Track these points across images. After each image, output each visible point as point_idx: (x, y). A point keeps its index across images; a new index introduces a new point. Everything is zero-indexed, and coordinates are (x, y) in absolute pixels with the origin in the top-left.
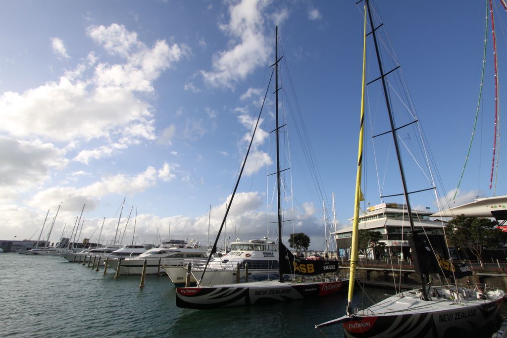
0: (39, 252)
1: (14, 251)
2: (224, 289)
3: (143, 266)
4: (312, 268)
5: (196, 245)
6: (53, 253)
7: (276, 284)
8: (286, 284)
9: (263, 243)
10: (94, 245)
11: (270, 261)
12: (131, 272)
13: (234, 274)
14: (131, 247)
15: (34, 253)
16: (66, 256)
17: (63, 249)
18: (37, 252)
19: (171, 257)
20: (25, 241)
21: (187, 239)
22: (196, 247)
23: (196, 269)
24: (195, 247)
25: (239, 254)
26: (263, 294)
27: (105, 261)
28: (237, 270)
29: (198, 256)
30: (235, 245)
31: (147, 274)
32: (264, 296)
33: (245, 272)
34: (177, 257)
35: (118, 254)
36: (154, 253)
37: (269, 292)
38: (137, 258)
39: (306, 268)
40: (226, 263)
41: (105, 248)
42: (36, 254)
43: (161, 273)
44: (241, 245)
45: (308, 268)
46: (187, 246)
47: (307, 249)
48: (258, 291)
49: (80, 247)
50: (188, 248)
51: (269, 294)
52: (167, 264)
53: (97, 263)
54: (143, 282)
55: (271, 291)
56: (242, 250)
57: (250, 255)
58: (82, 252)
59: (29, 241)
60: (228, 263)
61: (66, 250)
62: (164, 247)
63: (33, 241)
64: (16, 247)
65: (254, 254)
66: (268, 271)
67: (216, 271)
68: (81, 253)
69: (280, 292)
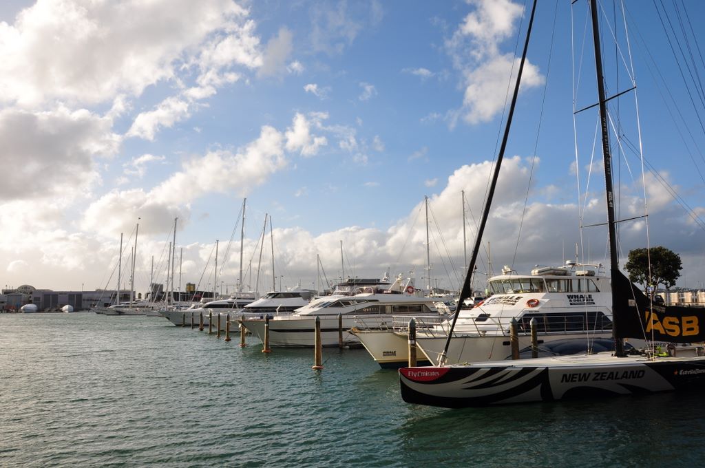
0: (125, 309)
1: (88, 310)
2: (494, 370)
3: (313, 330)
4: (695, 325)
5: (408, 287)
6: (145, 311)
7: (606, 359)
8: (631, 360)
9: (565, 274)
10: (209, 295)
11: (590, 314)
12: (290, 342)
13: (506, 343)
14: (276, 296)
15: (117, 311)
16: (168, 315)
17: (159, 303)
18: (121, 309)
19: (360, 312)
20: (99, 292)
21: (387, 275)
22: (410, 290)
23: (423, 335)
24: (407, 291)
25: (512, 302)
26: (580, 380)
27: (240, 322)
28: (511, 334)
29: (419, 308)
30: (499, 282)
31: (324, 347)
32: (583, 384)
33: (531, 338)
34: (372, 313)
35: (256, 309)
36: (326, 305)
37: (593, 376)
38: (295, 316)
39: (680, 325)
40: (485, 320)
41: (230, 300)
42: (120, 313)
43: (346, 344)
44: (514, 281)
45: (685, 326)
46: (390, 288)
47: (673, 284)
48: (569, 375)
49: (184, 300)
50: (394, 292)
51: (594, 379)
52: (359, 325)
53: (224, 326)
54: (318, 360)
55: (598, 374)
56: (517, 292)
57: (538, 303)
58: (191, 308)
59: (106, 292)
60: (489, 320)
61: (164, 306)
62: (342, 294)
63: (111, 292)
64: (89, 302)
65: (546, 300)
66: (588, 336)
67: (466, 337)
68: (189, 310)
69: (620, 375)
